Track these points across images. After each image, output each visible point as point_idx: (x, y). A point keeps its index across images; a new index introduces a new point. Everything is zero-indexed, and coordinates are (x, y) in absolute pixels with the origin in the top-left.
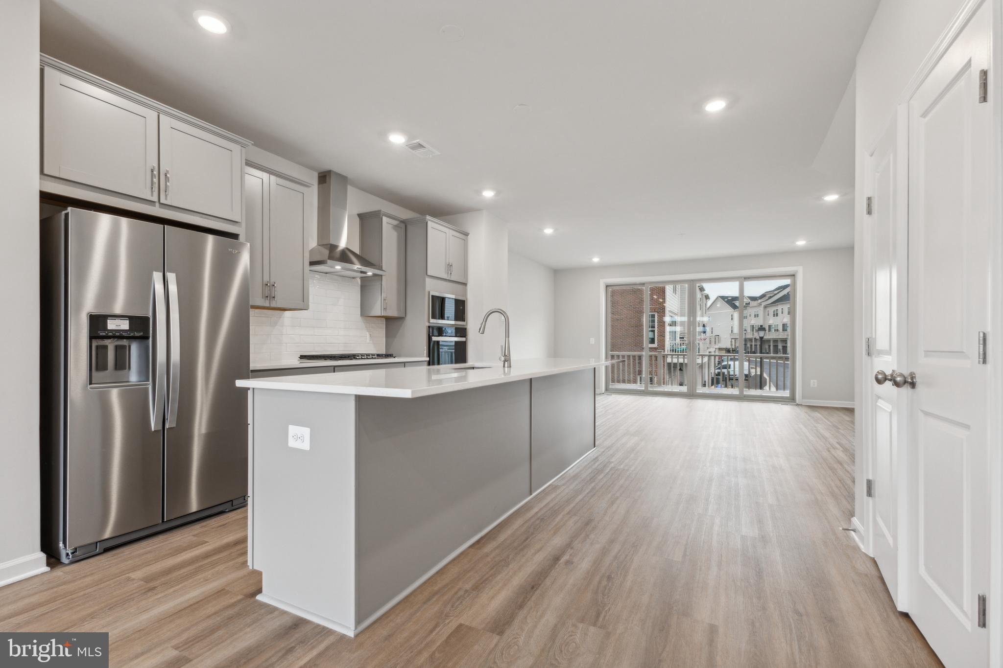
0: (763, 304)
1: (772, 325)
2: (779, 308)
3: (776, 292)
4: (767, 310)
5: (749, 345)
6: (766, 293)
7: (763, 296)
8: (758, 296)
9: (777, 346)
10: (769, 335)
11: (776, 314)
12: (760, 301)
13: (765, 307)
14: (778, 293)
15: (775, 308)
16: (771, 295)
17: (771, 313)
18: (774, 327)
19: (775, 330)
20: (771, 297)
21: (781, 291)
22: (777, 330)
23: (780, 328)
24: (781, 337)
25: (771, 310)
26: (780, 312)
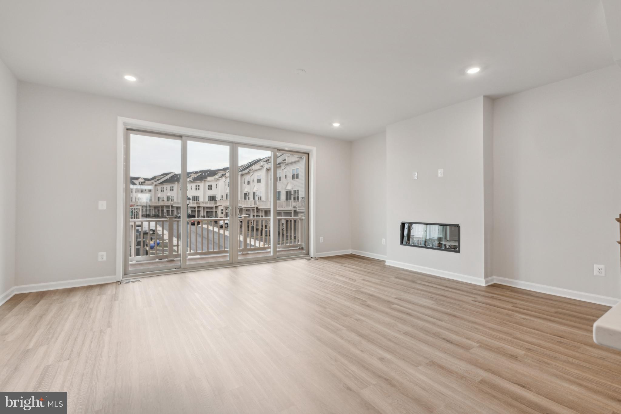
0: (155, 183)
1: (160, 197)
2: (164, 186)
3: (162, 177)
4: (157, 187)
5: (144, 210)
6: (155, 176)
7: (153, 178)
8: (150, 178)
9: (163, 210)
10: (158, 204)
11: (162, 191)
12: (152, 181)
13: (156, 185)
14: (164, 177)
15: (162, 187)
16: (159, 178)
17: (160, 190)
18: (161, 198)
19: (162, 200)
20: (158, 180)
21: (165, 176)
22: (164, 200)
23: (165, 199)
24: (166, 205)
25: (159, 188)
26: (165, 189)
